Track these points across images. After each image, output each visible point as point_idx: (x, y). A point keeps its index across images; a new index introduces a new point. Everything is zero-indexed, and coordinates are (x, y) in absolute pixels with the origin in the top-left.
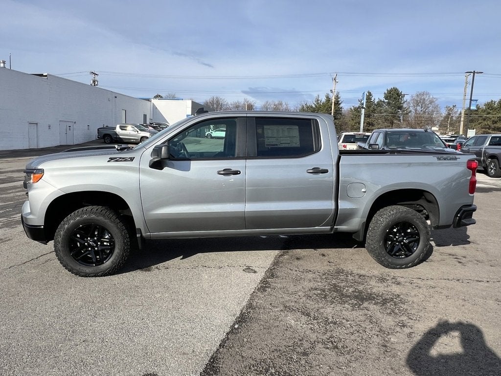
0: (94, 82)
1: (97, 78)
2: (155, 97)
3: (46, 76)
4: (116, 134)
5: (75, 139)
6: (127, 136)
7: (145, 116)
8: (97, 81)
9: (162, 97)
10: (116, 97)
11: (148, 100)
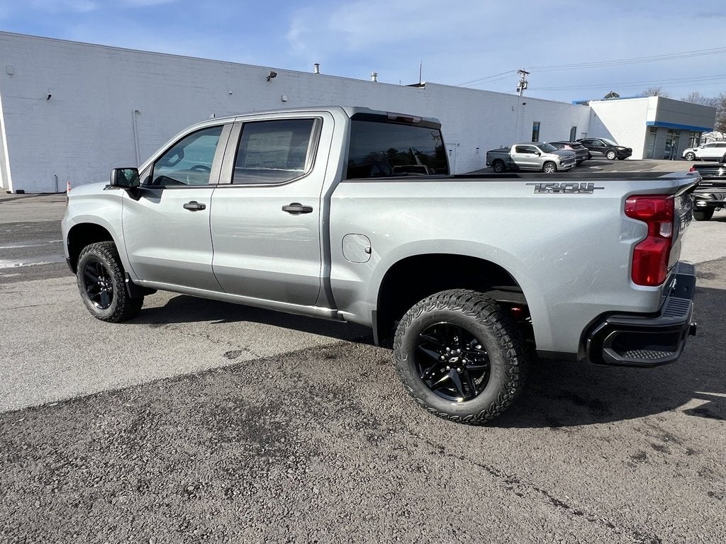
0: (522, 84)
1: (527, 78)
2: (605, 97)
3: (424, 85)
4: (510, 159)
5: (456, 168)
6: (525, 161)
7: (574, 130)
8: (527, 83)
9: (618, 96)
10: (524, 104)
11: (585, 103)
